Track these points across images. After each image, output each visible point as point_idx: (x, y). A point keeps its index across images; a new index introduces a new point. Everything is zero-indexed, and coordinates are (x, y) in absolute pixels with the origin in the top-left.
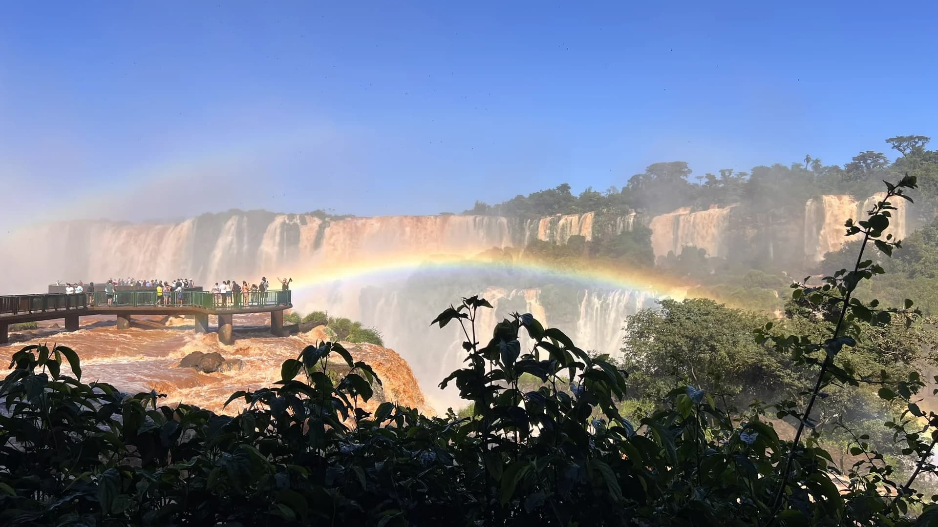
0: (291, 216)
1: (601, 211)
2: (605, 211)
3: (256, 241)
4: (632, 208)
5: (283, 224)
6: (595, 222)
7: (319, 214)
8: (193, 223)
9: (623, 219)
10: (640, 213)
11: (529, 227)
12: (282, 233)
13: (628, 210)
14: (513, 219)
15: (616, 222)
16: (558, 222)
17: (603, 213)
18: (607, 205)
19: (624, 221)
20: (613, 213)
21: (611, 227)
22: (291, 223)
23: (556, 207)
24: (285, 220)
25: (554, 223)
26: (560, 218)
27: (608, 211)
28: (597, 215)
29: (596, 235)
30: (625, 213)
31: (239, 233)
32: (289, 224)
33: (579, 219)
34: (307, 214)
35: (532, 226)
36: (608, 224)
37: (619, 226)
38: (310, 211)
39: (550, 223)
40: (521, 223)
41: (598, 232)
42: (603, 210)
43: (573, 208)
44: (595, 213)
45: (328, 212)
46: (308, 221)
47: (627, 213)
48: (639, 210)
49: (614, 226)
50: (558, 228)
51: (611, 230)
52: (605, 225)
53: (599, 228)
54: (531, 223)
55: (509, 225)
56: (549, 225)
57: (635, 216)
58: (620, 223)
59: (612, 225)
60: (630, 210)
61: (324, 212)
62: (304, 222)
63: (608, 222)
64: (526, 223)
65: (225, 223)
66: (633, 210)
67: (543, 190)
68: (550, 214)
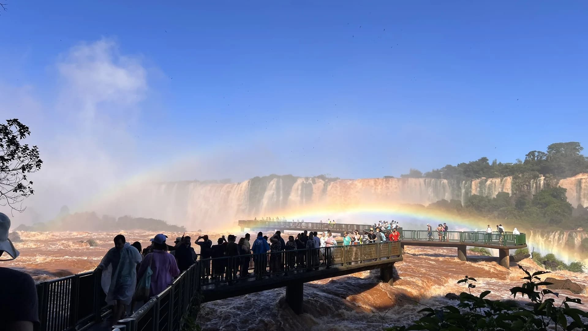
0: (307, 179)
1: (518, 175)
2: (520, 175)
3: (287, 193)
4: (541, 174)
5: (303, 184)
6: (513, 184)
7: (322, 177)
8: (249, 182)
9: (535, 181)
10: (548, 177)
11: (464, 186)
12: (302, 190)
13: (538, 175)
14: (452, 180)
15: (530, 183)
16: (486, 183)
17: (519, 177)
18: (522, 172)
19: (536, 183)
20: (527, 177)
21: (526, 187)
22: (307, 183)
23: (481, 172)
24: (303, 181)
25: (482, 184)
26: (486, 181)
27: (523, 176)
28: (514, 178)
29: (515, 192)
30: (536, 177)
31: (278, 188)
32: (306, 184)
33: (501, 181)
34: (315, 177)
35: (466, 185)
36: (524, 185)
37: (533, 186)
38: (317, 175)
39: (480, 183)
40: (458, 183)
41: (516, 190)
42: (519, 175)
43: (495, 174)
44: (513, 177)
45: (327, 176)
46: (316, 181)
47: (538, 177)
48: (547, 175)
49: (529, 186)
50: (486, 187)
51: (526, 188)
52: (521, 185)
53: (517, 188)
54: (465, 184)
55: (449, 185)
56: (479, 185)
57: (544, 179)
58: (533, 184)
59: (527, 185)
60: (540, 175)
61: (325, 176)
62: (314, 182)
63: (524, 183)
64: (462, 184)
65: (269, 182)
66: (542, 175)
67: (471, 162)
68: (478, 177)
